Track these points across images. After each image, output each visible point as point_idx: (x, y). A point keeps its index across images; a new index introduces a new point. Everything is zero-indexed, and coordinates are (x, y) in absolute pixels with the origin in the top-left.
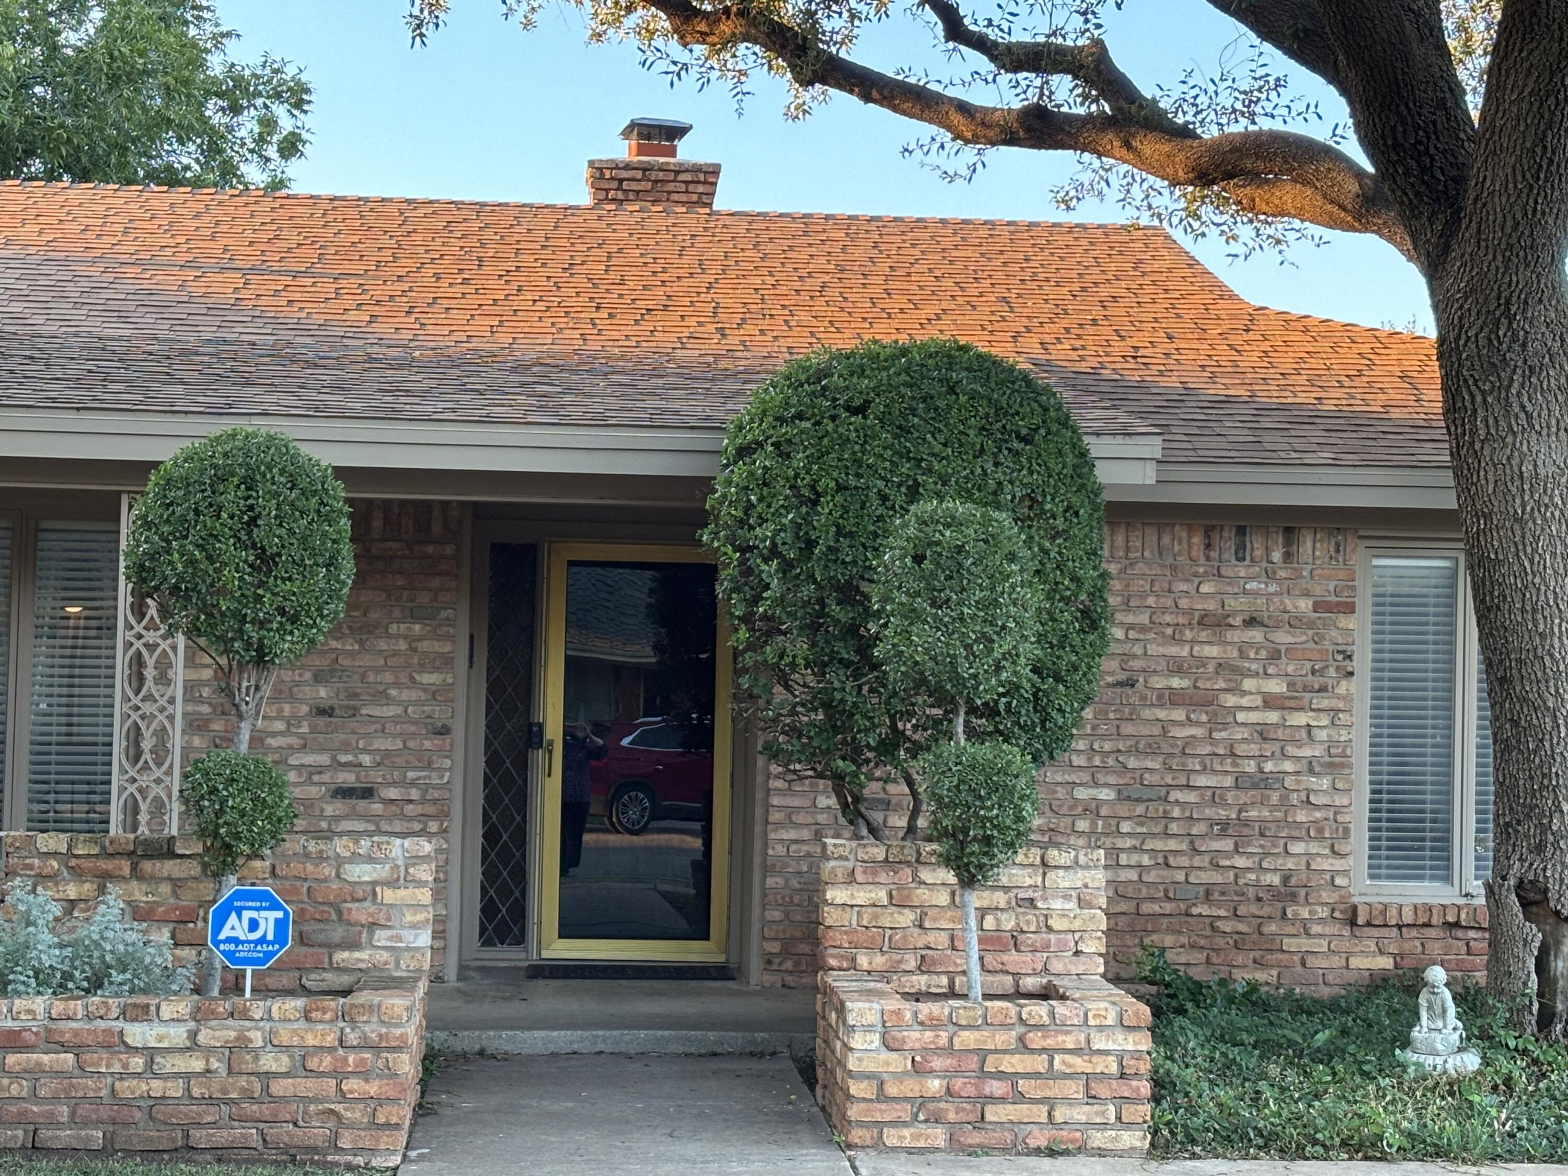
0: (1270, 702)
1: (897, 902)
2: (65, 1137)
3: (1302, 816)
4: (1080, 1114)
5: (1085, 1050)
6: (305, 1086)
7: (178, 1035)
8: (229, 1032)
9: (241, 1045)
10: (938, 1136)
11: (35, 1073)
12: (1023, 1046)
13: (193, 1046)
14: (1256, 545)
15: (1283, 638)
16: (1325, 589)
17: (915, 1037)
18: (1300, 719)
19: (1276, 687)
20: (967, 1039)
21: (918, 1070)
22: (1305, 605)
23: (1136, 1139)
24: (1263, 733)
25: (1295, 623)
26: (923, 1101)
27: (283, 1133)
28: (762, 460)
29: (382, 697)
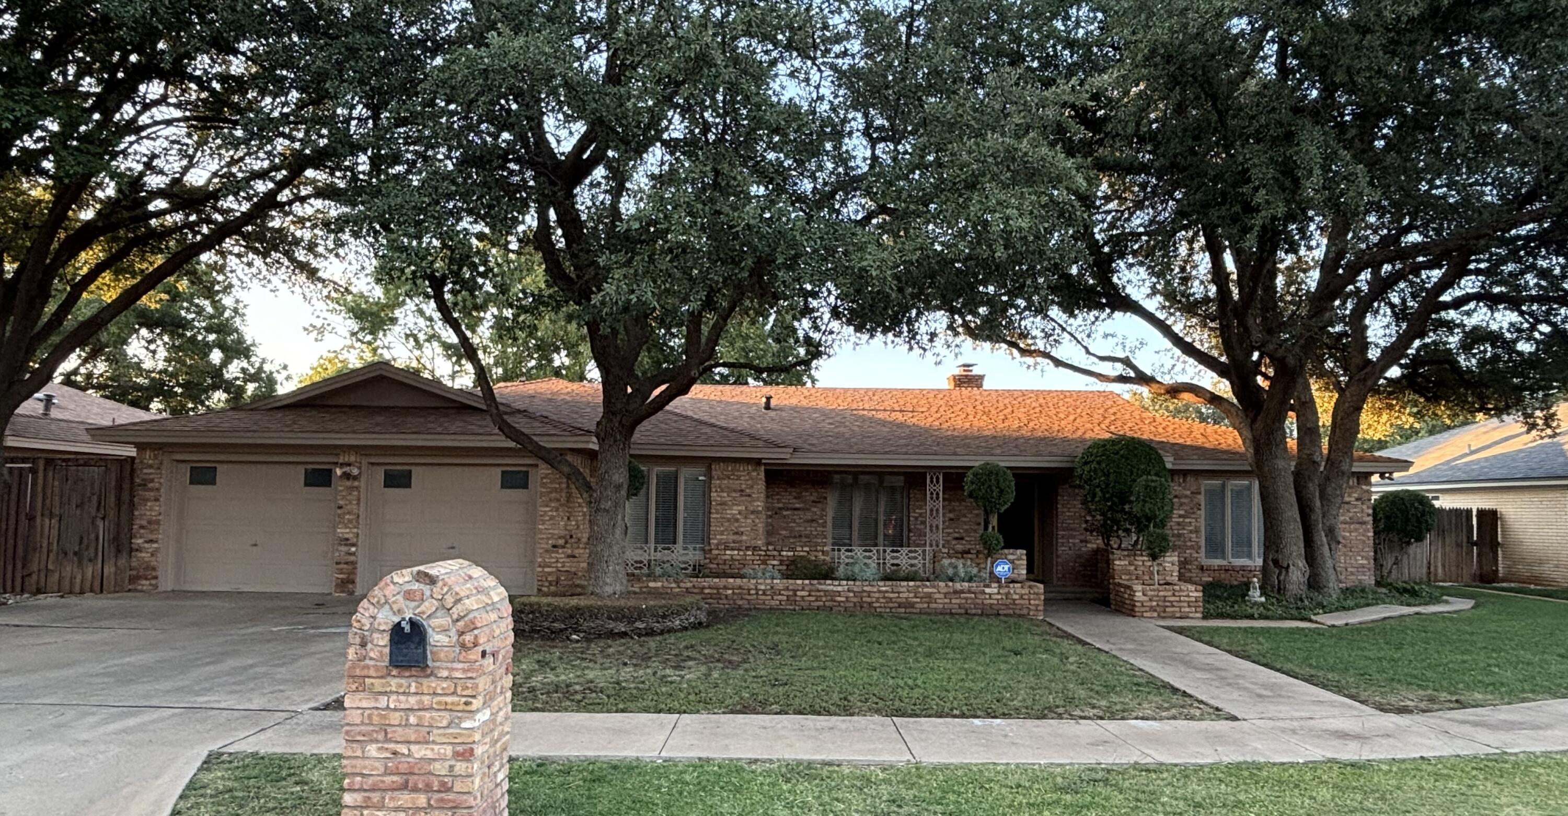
0: (1180, 516)
1: (1130, 564)
2: (974, 611)
3: (1189, 544)
4: (1187, 610)
5: (1188, 596)
6: (1022, 602)
7: (996, 591)
8: (1006, 590)
9: (1009, 593)
10: (1155, 614)
11: (966, 599)
12: (1174, 595)
13: (999, 593)
14: (1176, 478)
15: (1183, 500)
16: (1193, 488)
17: (1150, 593)
18: (1187, 520)
19: (1182, 512)
20: (1161, 594)
21: (1151, 600)
22: (1188, 493)
23: (1199, 615)
24: (1179, 524)
25: (1186, 497)
26: (1151, 607)
27: (1017, 612)
28: (1094, 465)
29: (965, 516)
